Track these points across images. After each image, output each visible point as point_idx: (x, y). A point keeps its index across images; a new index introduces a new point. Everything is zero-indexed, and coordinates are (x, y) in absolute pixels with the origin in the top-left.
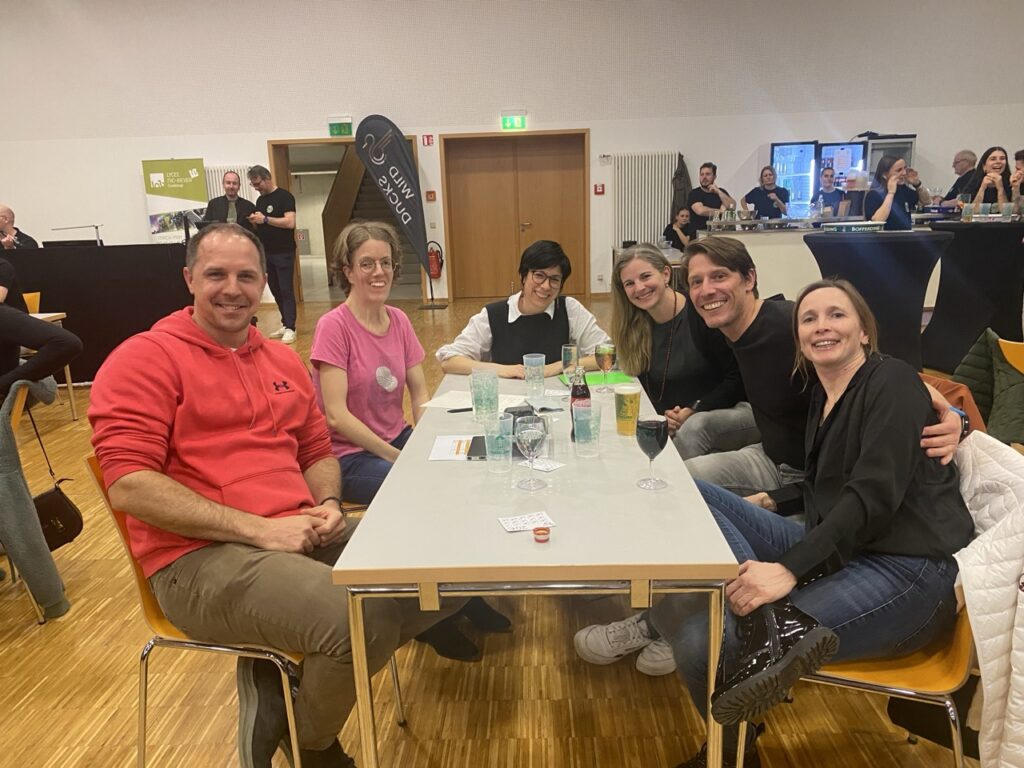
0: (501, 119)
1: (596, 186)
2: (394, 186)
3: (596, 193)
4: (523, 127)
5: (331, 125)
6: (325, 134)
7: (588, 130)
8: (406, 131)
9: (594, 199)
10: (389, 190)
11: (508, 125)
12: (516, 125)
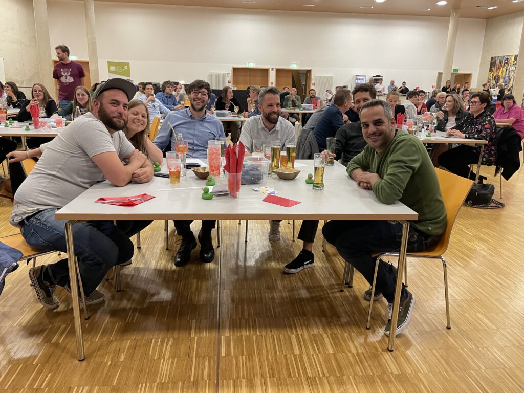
0: (291, 65)
1: (313, 83)
4: (296, 67)
7: (312, 69)
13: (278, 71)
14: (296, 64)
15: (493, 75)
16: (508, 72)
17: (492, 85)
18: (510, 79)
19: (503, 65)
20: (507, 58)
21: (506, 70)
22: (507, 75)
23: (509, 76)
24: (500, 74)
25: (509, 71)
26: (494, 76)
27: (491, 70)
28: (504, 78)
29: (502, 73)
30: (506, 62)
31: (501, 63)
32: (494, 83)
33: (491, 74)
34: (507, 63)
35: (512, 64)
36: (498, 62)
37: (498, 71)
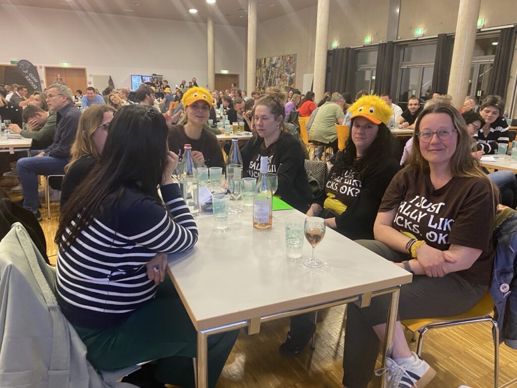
0: (61, 63)
1: (88, 82)
2: (31, 78)
4: (68, 66)
5: (12, 62)
6: (9, 64)
7: (86, 68)
8: (34, 65)
10: (29, 80)
11: (64, 65)
12: (66, 65)
13: (48, 69)
14: (68, 62)
18: (263, 79)
20: (260, 62)
28: (260, 79)
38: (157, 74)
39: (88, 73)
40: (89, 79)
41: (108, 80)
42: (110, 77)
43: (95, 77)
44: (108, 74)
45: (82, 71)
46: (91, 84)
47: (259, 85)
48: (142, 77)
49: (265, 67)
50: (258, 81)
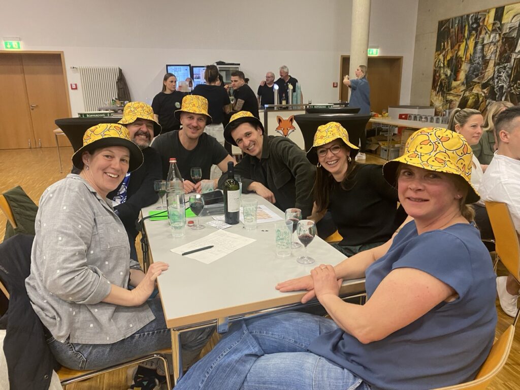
0: (3, 43)
1: (71, 85)
3: (72, 89)
4: (19, 48)
7: (63, 52)
9: (71, 92)
11: (9, 46)
12: (14, 46)
15: (445, 57)
16: (479, 47)
17: (443, 77)
18: (486, 63)
19: (466, 35)
20: (476, 20)
21: (476, 44)
22: (479, 55)
23: (484, 57)
24: (461, 53)
25: (483, 46)
26: (448, 58)
27: (439, 49)
28: (471, 61)
29: (466, 50)
30: (475, 26)
31: (461, 29)
32: (449, 72)
33: (441, 57)
34: (476, 29)
35: (490, 28)
36: (454, 29)
37: (456, 48)
38: (226, 62)
39: (69, 62)
40: (72, 77)
41: (116, 79)
42: (120, 71)
43: (85, 73)
44: (116, 66)
45: (55, 59)
46: (76, 88)
47: (467, 77)
48: (192, 68)
49: (497, 29)
50: (465, 67)
